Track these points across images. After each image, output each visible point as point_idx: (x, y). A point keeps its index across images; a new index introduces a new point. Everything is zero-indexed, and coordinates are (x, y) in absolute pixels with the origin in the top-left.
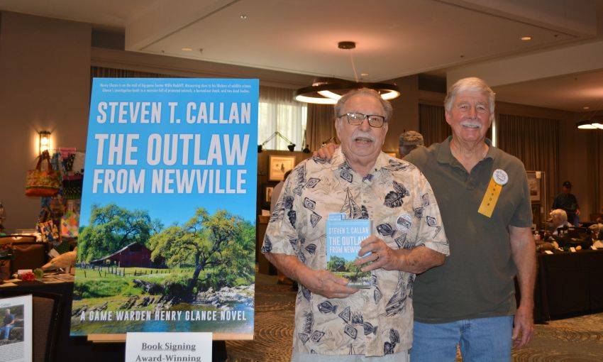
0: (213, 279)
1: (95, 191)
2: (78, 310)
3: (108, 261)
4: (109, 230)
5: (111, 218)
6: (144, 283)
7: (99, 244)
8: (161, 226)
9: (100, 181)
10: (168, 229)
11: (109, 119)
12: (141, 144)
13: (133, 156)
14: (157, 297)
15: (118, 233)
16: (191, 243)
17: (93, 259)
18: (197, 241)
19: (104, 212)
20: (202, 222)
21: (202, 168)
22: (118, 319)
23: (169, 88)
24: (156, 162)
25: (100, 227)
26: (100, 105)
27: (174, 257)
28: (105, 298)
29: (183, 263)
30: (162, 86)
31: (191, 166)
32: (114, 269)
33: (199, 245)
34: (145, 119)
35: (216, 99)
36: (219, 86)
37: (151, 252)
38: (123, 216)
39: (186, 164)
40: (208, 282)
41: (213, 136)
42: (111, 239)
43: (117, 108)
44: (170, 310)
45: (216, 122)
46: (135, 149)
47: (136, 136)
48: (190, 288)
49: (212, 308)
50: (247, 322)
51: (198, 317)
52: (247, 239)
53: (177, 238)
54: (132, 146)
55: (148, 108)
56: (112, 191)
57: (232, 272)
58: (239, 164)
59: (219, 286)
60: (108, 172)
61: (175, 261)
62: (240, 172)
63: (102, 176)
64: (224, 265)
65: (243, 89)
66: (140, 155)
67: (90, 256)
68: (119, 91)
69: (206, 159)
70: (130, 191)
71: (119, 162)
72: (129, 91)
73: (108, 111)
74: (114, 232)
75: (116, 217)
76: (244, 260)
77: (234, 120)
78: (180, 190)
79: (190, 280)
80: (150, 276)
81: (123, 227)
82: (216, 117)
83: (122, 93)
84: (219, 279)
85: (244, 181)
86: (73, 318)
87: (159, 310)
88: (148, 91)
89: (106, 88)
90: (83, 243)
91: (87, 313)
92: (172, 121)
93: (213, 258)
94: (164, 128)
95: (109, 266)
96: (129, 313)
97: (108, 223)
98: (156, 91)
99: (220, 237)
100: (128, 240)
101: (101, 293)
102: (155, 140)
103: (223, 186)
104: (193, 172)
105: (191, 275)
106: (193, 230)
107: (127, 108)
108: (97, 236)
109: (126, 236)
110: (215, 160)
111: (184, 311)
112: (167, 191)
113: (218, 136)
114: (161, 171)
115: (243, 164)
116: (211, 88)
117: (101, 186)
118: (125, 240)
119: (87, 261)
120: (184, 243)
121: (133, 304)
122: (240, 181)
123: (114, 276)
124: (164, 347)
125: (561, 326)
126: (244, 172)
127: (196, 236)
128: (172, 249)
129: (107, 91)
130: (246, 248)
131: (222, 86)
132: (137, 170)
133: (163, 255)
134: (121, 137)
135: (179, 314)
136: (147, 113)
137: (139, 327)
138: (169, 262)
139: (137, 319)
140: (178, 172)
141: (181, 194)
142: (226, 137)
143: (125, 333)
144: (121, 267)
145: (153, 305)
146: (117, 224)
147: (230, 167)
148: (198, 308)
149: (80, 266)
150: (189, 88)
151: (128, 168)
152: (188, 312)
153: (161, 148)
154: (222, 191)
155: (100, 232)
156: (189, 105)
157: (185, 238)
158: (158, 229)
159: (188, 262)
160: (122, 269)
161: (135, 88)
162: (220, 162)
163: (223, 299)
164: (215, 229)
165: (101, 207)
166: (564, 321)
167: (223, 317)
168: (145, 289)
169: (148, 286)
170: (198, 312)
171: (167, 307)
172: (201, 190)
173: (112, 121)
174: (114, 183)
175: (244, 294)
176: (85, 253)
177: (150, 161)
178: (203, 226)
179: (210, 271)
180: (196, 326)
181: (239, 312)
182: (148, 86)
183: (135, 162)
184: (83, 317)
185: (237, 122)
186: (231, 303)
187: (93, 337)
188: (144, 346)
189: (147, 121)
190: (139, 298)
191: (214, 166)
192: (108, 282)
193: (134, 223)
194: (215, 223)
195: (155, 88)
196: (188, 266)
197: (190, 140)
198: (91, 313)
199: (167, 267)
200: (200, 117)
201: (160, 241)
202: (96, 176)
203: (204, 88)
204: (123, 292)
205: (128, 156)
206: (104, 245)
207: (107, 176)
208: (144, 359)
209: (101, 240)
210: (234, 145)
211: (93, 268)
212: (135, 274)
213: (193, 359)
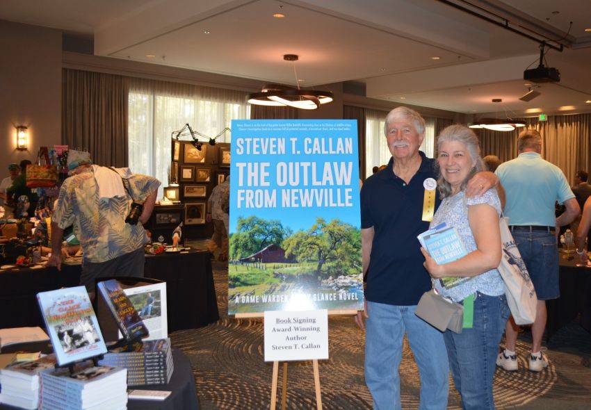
0: (332, 270)
1: (239, 206)
2: (233, 296)
3: (253, 259)
4: (252, 235)
5: (253, 226)
6: (281, 274)
7: (245, 247)
8: (291, 232)
9: (243, 199)
10: (297, 234)
11: (245, 150)
12: (272, 170)
13: (266, 179)
14: (292, 284)
15: (259, 238)
16: (314, 244)
17: (242, 257)
18: (318, 242)
19: (247, 222)
20: (322, 228)
21: (319, 188)
22: (263, 302)
23: (290, 127)
24: (284, 183)
25: (244, 234)
26: (238, 140)
27: (302, 255)
28: (253, 286)
29: (309, 258)
30: (283, 125)
31: (310, 186)
32: (258, 265)
33: (321, 245)
34: (274, 151)
35: (326, 135)
36: (327, 125)
37: (285, 251)
38: (261, 225)
39: (307, 185)
40: (328, 273)
41: (326, 163)
42: (254, 242)
43: (251, 143)
45: (327, 152)
46: (267, 174)
47: (268, 164)
48: (316, 278)
49: (332, 291)
50: (359, 300)
51: (322, 299)
52: (355, 240)
53: (304, 240)
54: (265, 172)
55: (274, 143)
56: (252, 206)
57: (346, 265)
58: (346, 184)
59: (337, 275)
60: (248, 191)
61: (303, 257)
62: (347, 190)
63: (243, 195)
64: (339, 260)
65: (345, 127)
66: (272, 178)
67: (239, 256)
68: (251, 129)
69: (321, 181)
70: (266, 206)
71: (256, 184)
72: (260, 129)
73: (245, 145)
74: (256, 237)
75: (256, 225)
76: (354, 256)
77: (340, 151)
78: (304, 205)
79: (315, 271)
80: (288, 268)
81: (263, 233)
82: (327, 149)
83: (254, 131)
84: (336, 270)
85: (350, 197)
86: (229, 302)
87: (293, 294)
88: (275, 129)
90: (233, 245)
91: (240, 297)
92: (294, 152)
93: (331, 255)
94: (289, 157)
95: (254, 262)
96: (271, 296)
97: (250, 230)
99: (336, 239)
100: (266, 243)
101: (249, 283)
103: (335, 201)
104: (312, 190)
105: (316, 267)
106: (315, 234)
107: (258, 143)
108: (244, 240)
109: (265, 240)
110: (328, 182)
111: (312, 294)
112: (294, 205)
113: (329, 163)
114: (288, 191)
115: (349, 184)
116: (322, 127)
117: (243, 203)
118: (264, 243)
119: (237, 259)
120: (309, 244)
121: (274, 290)
122: (348, 198)
123: (258, 270)
126: (351, 190)
127: (317, 239)
128: (300, 249)
129: (242, 129)
130: (355, 246)
131: (330, 125)
132: (270, 190)
133: (294, 254)
134: (256, 164)
136: (275, 146)
138: (299, 258)
139: (277, 301)
140: (301, 191)
141: (304, 208)
142: (335, 164)
144: (263, 262)
145: (289, 291)
146: (258, 231)
147: (339, 187)
148: (323, 292)
149: (232, 262)
150: (304, 127)
152: (314, 295)
153: (287, 173)
154: (335, 205)
155: (245, 237)
156: (306, 140)
157: (310, 240)
158: (289, 234)
159: (313, 258)
160: (264, 264)
161: (264, 127)
162: (332, 183)
164: (331, 233)
165: (245, 218)
167: (341, 298)
169: (284, 277)
170: (322, 295)
171: (299, 291)
173: (248, 153)
174: (254, 200)
175: (355, 281)
176: (236, 253)
177: (280, 184)
178: (322, 231)
179: (330, 264)
181: (352, 294)
182: (274, 126)
183: (268, 184)
184: (237, 300)
185: (343, 152)
186: (346, 288)
188: (278, 321)
189: (275, 153)
190: (278, 285)
191: (328, 186)
192: (254, 274)
193: (271, 230)
194: (331, 229)
195: (280, 127)
196: (313, 261)
197: (308, 167)
198: (243, 297)
199: (297, 262)
200: (315, 149)
201: (291, 243)
202: (239, 195)
203: (316, 127)
204: (266, 282)
205: (262, 179)
206: (249, 247)
207: (247, 195)
208: (278, 330)
209: (247, 243)
210: (341, 170)
211: (242, 264)
212: (274, 268)
213: (314, 329)
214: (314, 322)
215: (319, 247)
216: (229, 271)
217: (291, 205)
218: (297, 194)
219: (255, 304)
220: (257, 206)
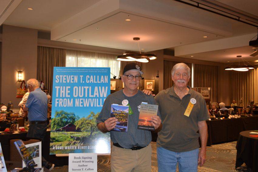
1: (56, 106)
2: (52, 146)
3: (61, 129)
4: (61, 119)
5: (62, 115)
6: (74, 137)
7: (58, 124)
8: (79, 118)
9: (58, 103)
10: (81, 119)
11: (60, 81)
12: (71, 90)
13: (69, 94)
14: (78, 142)
15: (65, 120)
16: (89, 123)
17: (56, 129)
18: (91, 123)
19: (59, 113)
21: (92, 98)
22: (66, 149)
23: (80, 71)
25: (58, 118)
26: (57, 76)
28: (61, 142)
30: (77, 70)
31: (88, 97)
32: (64, 132)
35: (96, 74)
37: (76, 126)
38: (66, 115)
41: (96, 87)
42: (62, 122)
43: (63, 77)
44: (83, 146)
45: (96, 82)
46: (69, 92)
47: (69, 87)
48: (89, 138)
51: (92, 148)
53: (84, 122)
56: (62, 106)
58: (104, 97)
60: (60, 99)
61: (84, 129)
63: (58, 101)
65: (105, 71)
66: (71, 94)
67: (55, 128)
69: (93, 95)
70: (68, 106)
71: (64, 96)
73: (59, 78)
74: (63, 120)
75: (63, 115)
77: (102, 82)
78: (85, 106)
79: (89, 136)
80: (77, 134)
81: (66, 118)
82: (96, 81)
86: (50, 149)
87: (78, 146)
90: (53, 124)
93: (96, 128)
94: (79, 84)
95: (62, 131)
96: (69, 147)
97: (61, 117)
101: (59, 140)
102: (76, 88)
103: (99, 104)
104: (89, 99)
105: (89, 134)
106: (90, 119)
107: (66, 78)
108: (58, 121)
109: (67, 121)
110: (96, 95)
111: (87, 146)
112: (81, 106)
114: (78, 99)
116: (94, 71)
117: (58, 104)
118: (67, 123)
119: (54, 130)
121: (70, 144)
123: (64, 135)
124: (81, 158)
125: (216, 147)
128: (83, 126)
129: (59, 71)
131: (98, 70)
132: (70, 99)
133: (80, 128)
134: (64, 87)
136: (73, 79)
137: (72, 151)
138: (82, 130)
139: (72, 149)
140: (84, 99)
141: (85, 107)
142: (100, 88)
143: (68, 153)
144: (66, 131)
145: (77, 144)
146: (64, 117)
147: (101, 98)
148: (92, 145)
149: (52, 132)
150: (86, 71)
151: (67, 98)
152: (89, 146)
153: (78, 91)
154: (99, 106)
156: (87, 77)
157: (87, 122)
158: (78, 119)
159: (88, 130)
160: (66, 132)
161: (69, 71)
162: (98, 96)
165: (58, 111)
166: (217, 145)
168: (74, 139)
169: (75, 138)
174: (63, 103)
176: (54, 127)
177: (75, 96)
178: (93, 117)
179: (96, 133)
182: (73, 70)
183: (69, 96)
184: (54, 148)
185: (103, 82)
187: (57, 155)
188: (75, 158)
189: (73, 82)
190: (72, 142)
191: (96, 97)
192: (62, 137)
193: (70, 117)
196: (88, 131)
197: (88, 89)
198: (57, 147)
199: (80, 131)
200: (91, 81)
201: (79, 123)
202: (56, 101)
203: (92, 71)
204: (67, 140)
205: (67, 94)
206: (60, 124)
207: (60, 101)
208: (75, 162)
209: (59, 123)
210: (102, 90)
211: (57, 132)
212: (71, 134)
213: (91, 162)
214: (91, 158)
215: (91, 125)
216: (51, 135)
217: (79, 106)
219: (62, 150)
220: (64, 106)
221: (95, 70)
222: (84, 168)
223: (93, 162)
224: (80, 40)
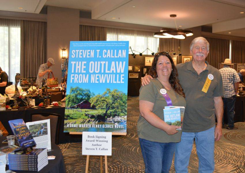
0: (112, 114)
1: (71, 82)
2: (66, 124)
3: (76, 107)
4: (76, 96)
5: (77, 92)
6: (88, 114)
7: (73, 101)
8: (94, 95)
9: (73, 78)
10: (97, 96)
11: (76, 56)
12: (87, 65)
14: (93, 120)
15: (80, 97)
16: (105, 101)
17: (71, 106)
18: (106, 100)
19: (75, 89)
20: (109, 93)
21: (108, 74)
22: (80, 127)
23: (97, 45)
24: (92, 72)
25: (73, 95)
26: (73, 51)
27: (99, 106)
28: (75, 120)
29: (102, 108)
30: (94, 44)
31: (104, 73)
32: (78, 109)
33: (107, 101)
34: (89, 56)
35: (114, 48)
37: (90, 104)
38: (81, 91)
39: (103, 72)
40: (110, 115)
41: (112, 62)
42: (77, 99)
43: (79, 52)
44: (97, 124)
45: (113, 57)
46: (85, 67)
47: (85, 62)
48: (104, 117)
49: (112, 124)
51: (107, 127)
52: (124, 99)
53: (100, 99)
54: (84, 66)
55: (89, 52)
56: (77, 82)
57: (119, 111)
58: (121, 72)
59: (114, 116)
60: (76, 75)
62: (122, 75)
63: (73, 77)
64: (116, 109)
65: (123, 45)
66: (87, 69)
67: (70, 105)
68: (79, 46)
69: (110, 70)
70: (83, 82)
71: (79, 72)
72: (83, 46)
73: (75, 53)
74: (78, 97)
75: (78, 91)
76: (123, 107)
77: (120, 56)
78: (101, 82)
79: (104, 114)
80: (92, 112)
81: (81, 95)
82: (114, 55)
84: (114, 114)
85: (123, 79)
87: (94, 124)
89: (75, 45)
90: (68, 100)
91: (69, 124)
93: (112, 106)
94: (95, 59)
95: (76, 108)
96: (83, 125)
98: (92, 46)
99: (115, 99)
101: (74, 118)
102: (92, 64)
103: (116, 80)
104: (105, 75)
105: (105, 112)
106: (105, 96)
107: (82, 52)
108: (72, 98)
109: (82, 98)
111: (102, 124)
112: (96, 82)
113: (114, 62)
114: (94, 75)
117: (73, 80)
118: (82, 99)
119: (69, 107)
120: (102, 101)
121: (85, 122)
122: (122, 79)
123: (78, 112)
124: (95, 137)
126: (124, 75)
127: (106, 98)
128: (98, 103)
130: (124, 102)
131: (115, 44)
132: (86, 74)
133: (95, 105)
134: (80, 62)
135: (101, 125)
136: (89, 54)
137: (87, 130)
138: (97, 107)
139: (86, 127)
140: (100, 75)
142: (117, 62)
143: (82, 132)
145: (91, 122)
146: (79, 94)
147: (118, 73)
149: (67, 108)
152: (103, 125)
153: (94, 67)
154: (116, 82)
155: (73, 96)
156: (104, 51)
157: (102, 99)
158: (93, 96)
159: (104, 107)
160: (81, 109)
161: (85, 45)
162: (115, 72)
163: (116, 121)
164: (113, 96)
165: (73, 88)
167: (116, 127)
168: (89, 116)
170: (107, 125)
171: (96, 123)
172: (108, 82)
173: (77, 57)
174: (78, 79)
175: (123, 119)
176: (68, 104)
179: (112, 111)
180: (106, 130)
181: (121, 125)
182: (89, 44)
183: (85, 72)
184: (68, 126)
185: (121, 57)
186: (118, 122)
187: (71, 133)
188: (89, 137)
189: (89, 57)
190: (87, 120)
191: (113, 73)
192: (76, 114)
193: (85, 94)
194: (113, 94)
195: (92, 45)
196: (104, 109)
197: (104, 64)
198: (71, 124)
199: (96, 109)
200: (108, 55)
201: (94, 100)
202: (72, 77)
203: (109, 45)
204: (81, 118)
205: (83, 69)
206: (75, 101)
207: (75, 77)
208: (89, 141)
209: (74, 99)
210: (120, 65)
211: (71, 109)
212: (85, 111)
213: (105, 141)
214: (105, 138)
216: (65, 112)
218: (98, 77)
219: (76, 128)
220: (80, 82)
221: (113, 44)
222: (98, 147)
223: (107, 142)
224: (119, 18)
